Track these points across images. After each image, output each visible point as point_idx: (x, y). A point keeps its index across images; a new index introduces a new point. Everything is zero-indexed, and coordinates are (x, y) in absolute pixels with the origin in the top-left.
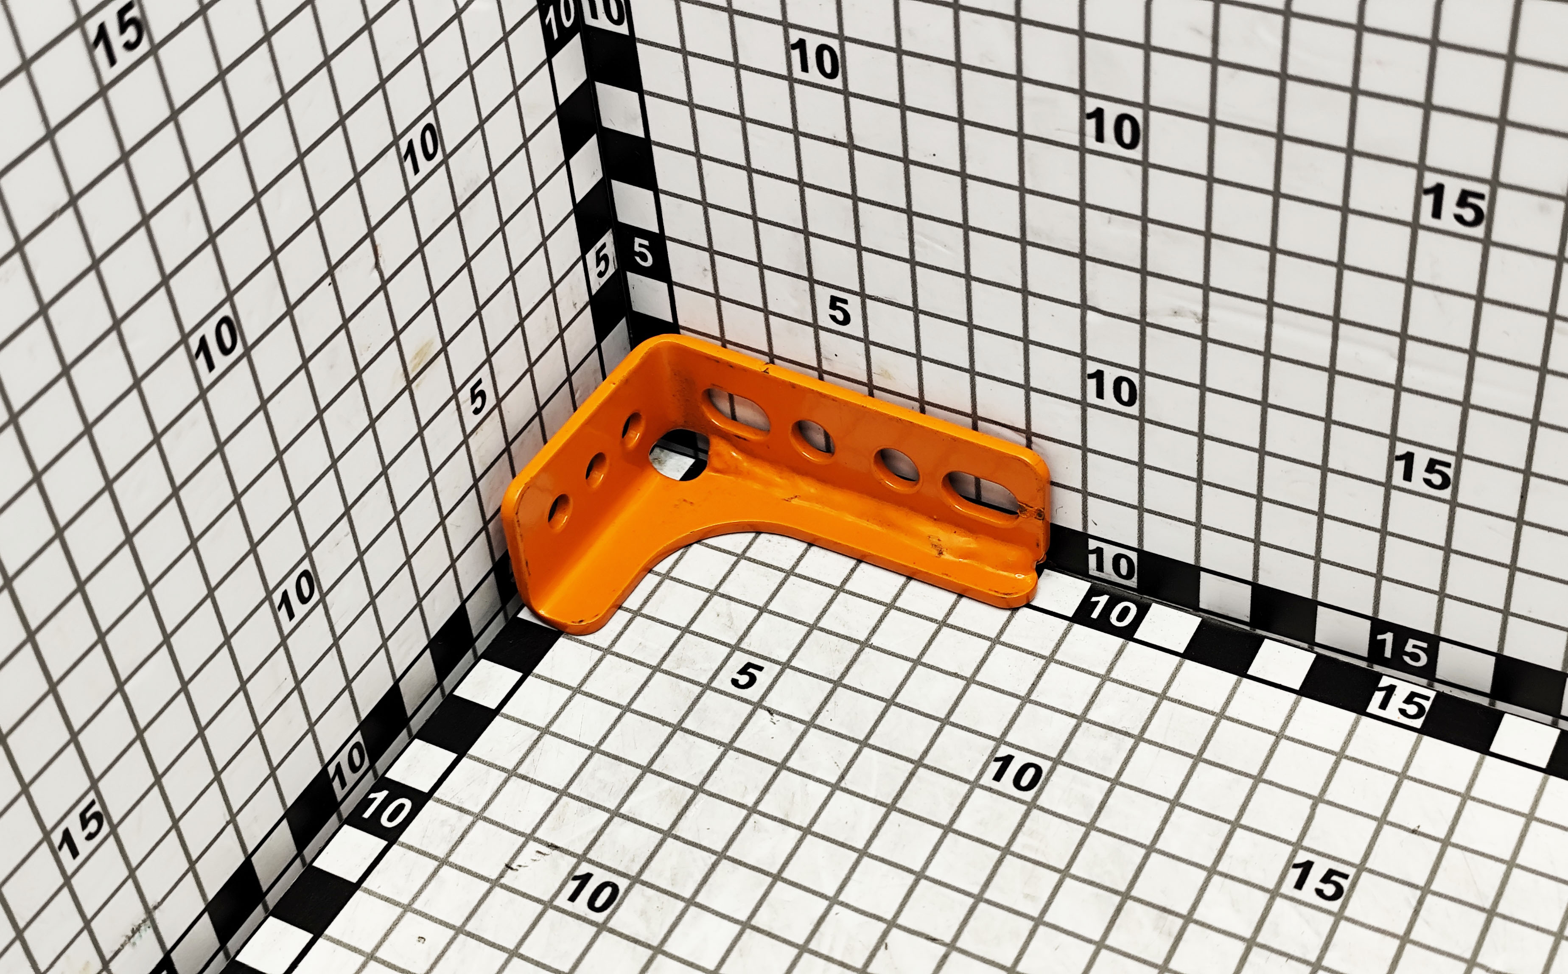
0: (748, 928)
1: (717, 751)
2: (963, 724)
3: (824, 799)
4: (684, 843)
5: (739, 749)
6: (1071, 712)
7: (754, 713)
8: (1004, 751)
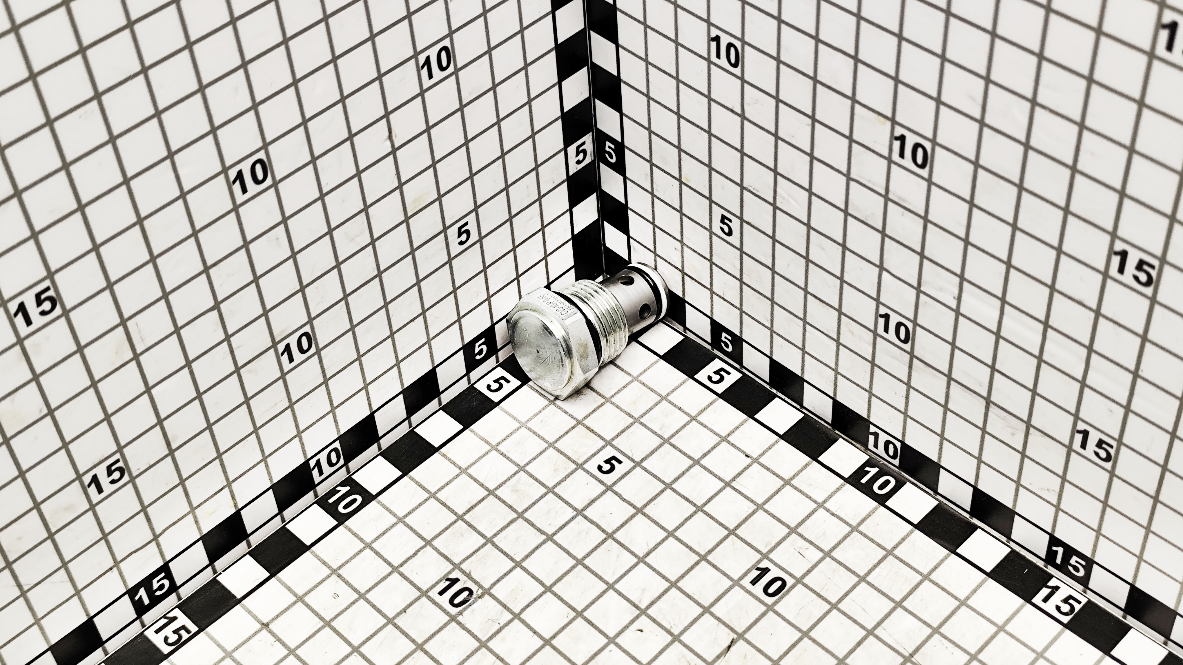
0: (549, 645)
1: (571, 513)
2: (744, 538)
3: (630, 566)
4: (527, 573)
5: (586, 516)
6: (821, 547)
7: (605, 493)
8: (764, 564)
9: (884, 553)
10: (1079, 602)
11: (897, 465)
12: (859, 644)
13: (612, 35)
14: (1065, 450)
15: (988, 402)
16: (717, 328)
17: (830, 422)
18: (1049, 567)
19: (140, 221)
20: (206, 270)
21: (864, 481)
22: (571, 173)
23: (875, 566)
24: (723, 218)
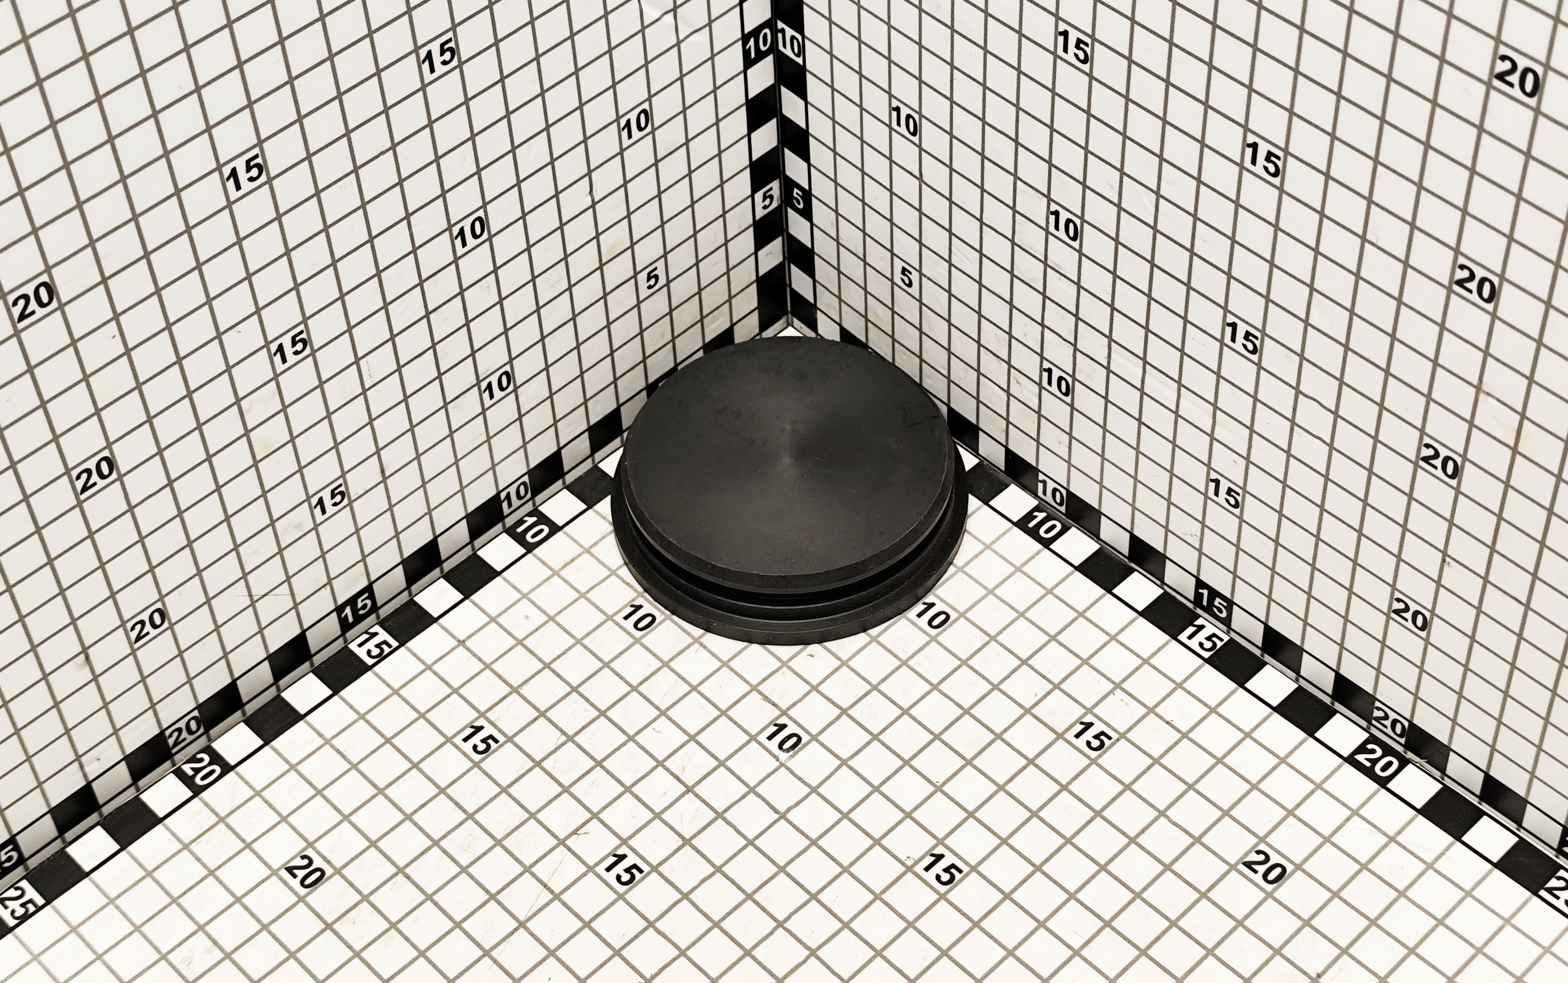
6: (985, 585)
9: (1044, 592)
10: (1222, 640)
11: (1064, 511)
12: (1013, 673)
13: (801, 92)
14: (1202, 498)
15: (1138, 452)
17: (1003, 469)
18: (1197, 608)
19: (378, 274)
20: (427, 315)
21: (1031, 525)
22: (757, 218)
23: (1034, 604)
24: (904, 270)
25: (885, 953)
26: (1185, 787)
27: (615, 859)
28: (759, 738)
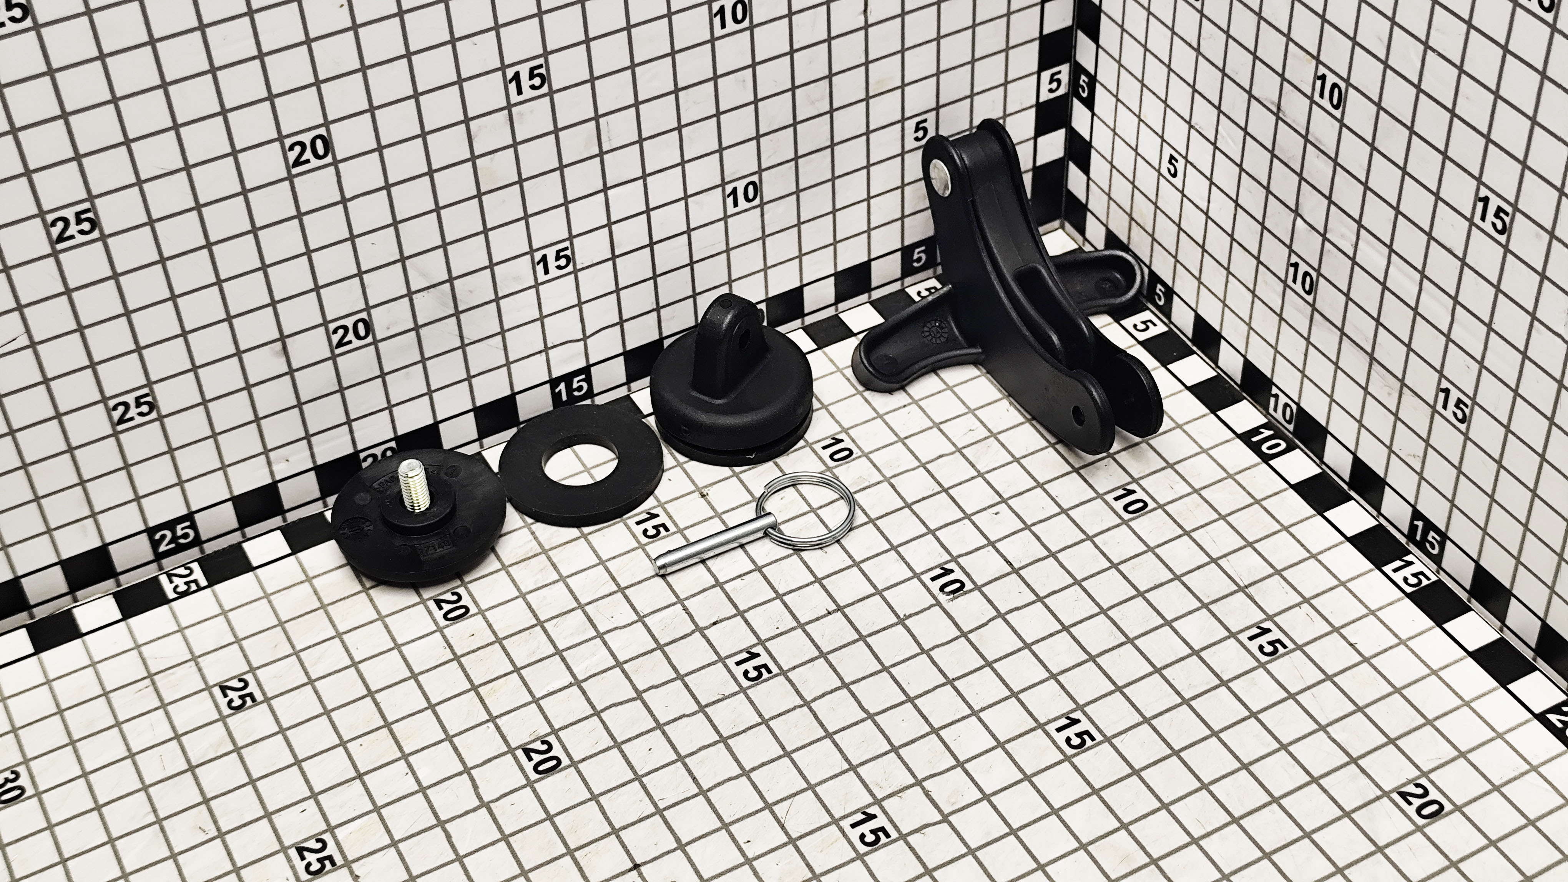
9: (1252, 501)
10: (1428, 579)
11: (1291, 428)
12: (1199, 567)
14: (1429, 411)
15: (1372, 358)
16: (1155, 278)
17: (1239, 382)
18: (1411, 544)
19: (629, 28)
20: (676, 91)
21: (1254, 439)
22: (1041, 100)
23: (1239, 510)
24: (1171, 158)
25: (993, 799)
26: (1353, 708)
27: (748, 655)
28: (923, 577)
